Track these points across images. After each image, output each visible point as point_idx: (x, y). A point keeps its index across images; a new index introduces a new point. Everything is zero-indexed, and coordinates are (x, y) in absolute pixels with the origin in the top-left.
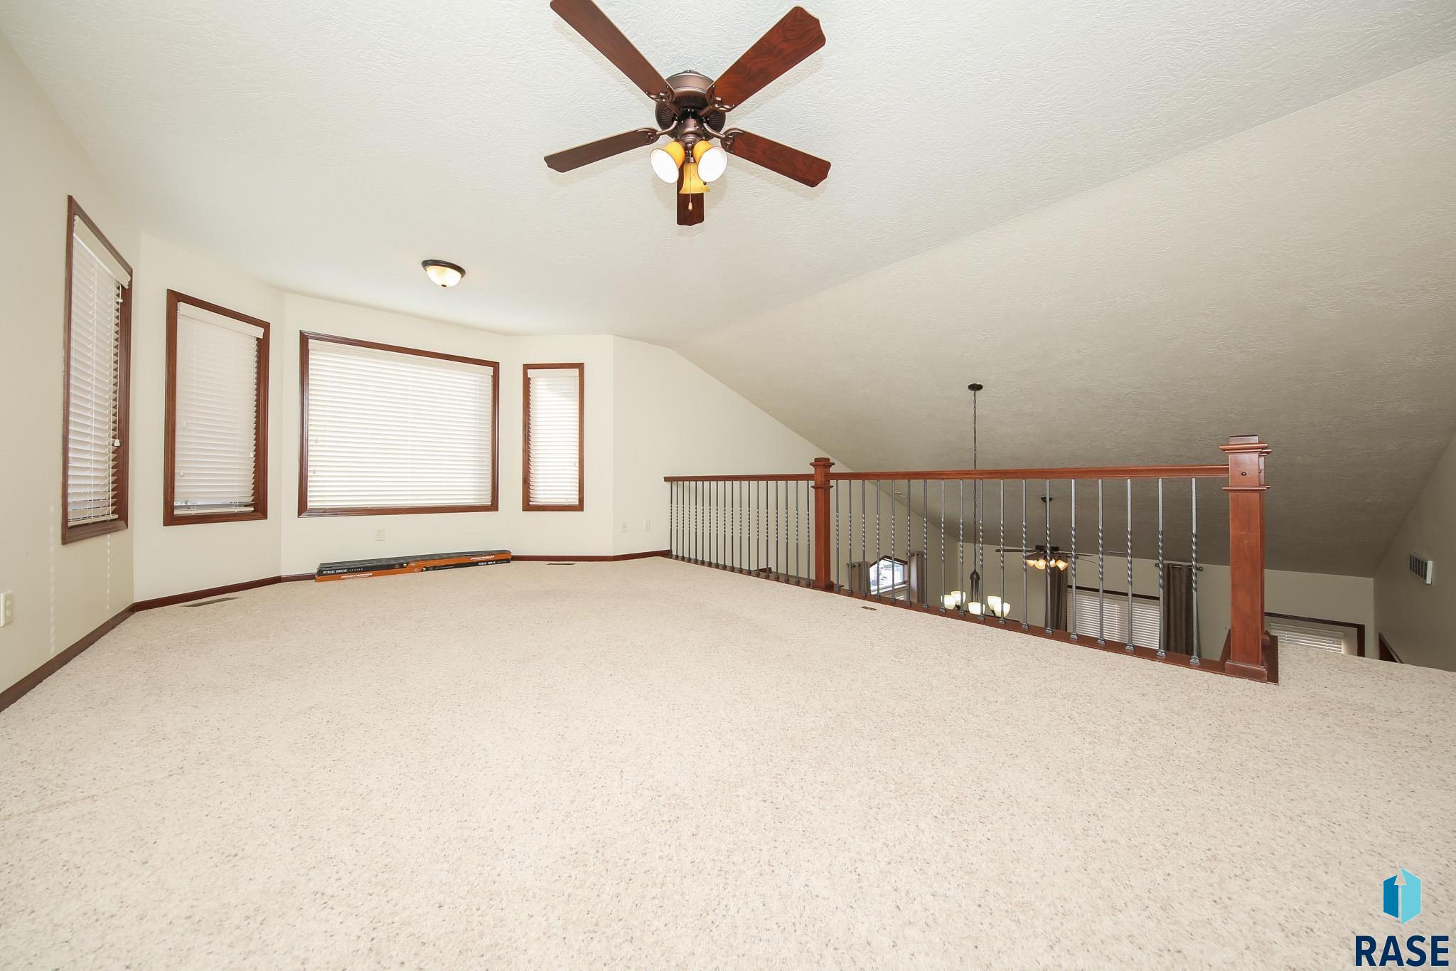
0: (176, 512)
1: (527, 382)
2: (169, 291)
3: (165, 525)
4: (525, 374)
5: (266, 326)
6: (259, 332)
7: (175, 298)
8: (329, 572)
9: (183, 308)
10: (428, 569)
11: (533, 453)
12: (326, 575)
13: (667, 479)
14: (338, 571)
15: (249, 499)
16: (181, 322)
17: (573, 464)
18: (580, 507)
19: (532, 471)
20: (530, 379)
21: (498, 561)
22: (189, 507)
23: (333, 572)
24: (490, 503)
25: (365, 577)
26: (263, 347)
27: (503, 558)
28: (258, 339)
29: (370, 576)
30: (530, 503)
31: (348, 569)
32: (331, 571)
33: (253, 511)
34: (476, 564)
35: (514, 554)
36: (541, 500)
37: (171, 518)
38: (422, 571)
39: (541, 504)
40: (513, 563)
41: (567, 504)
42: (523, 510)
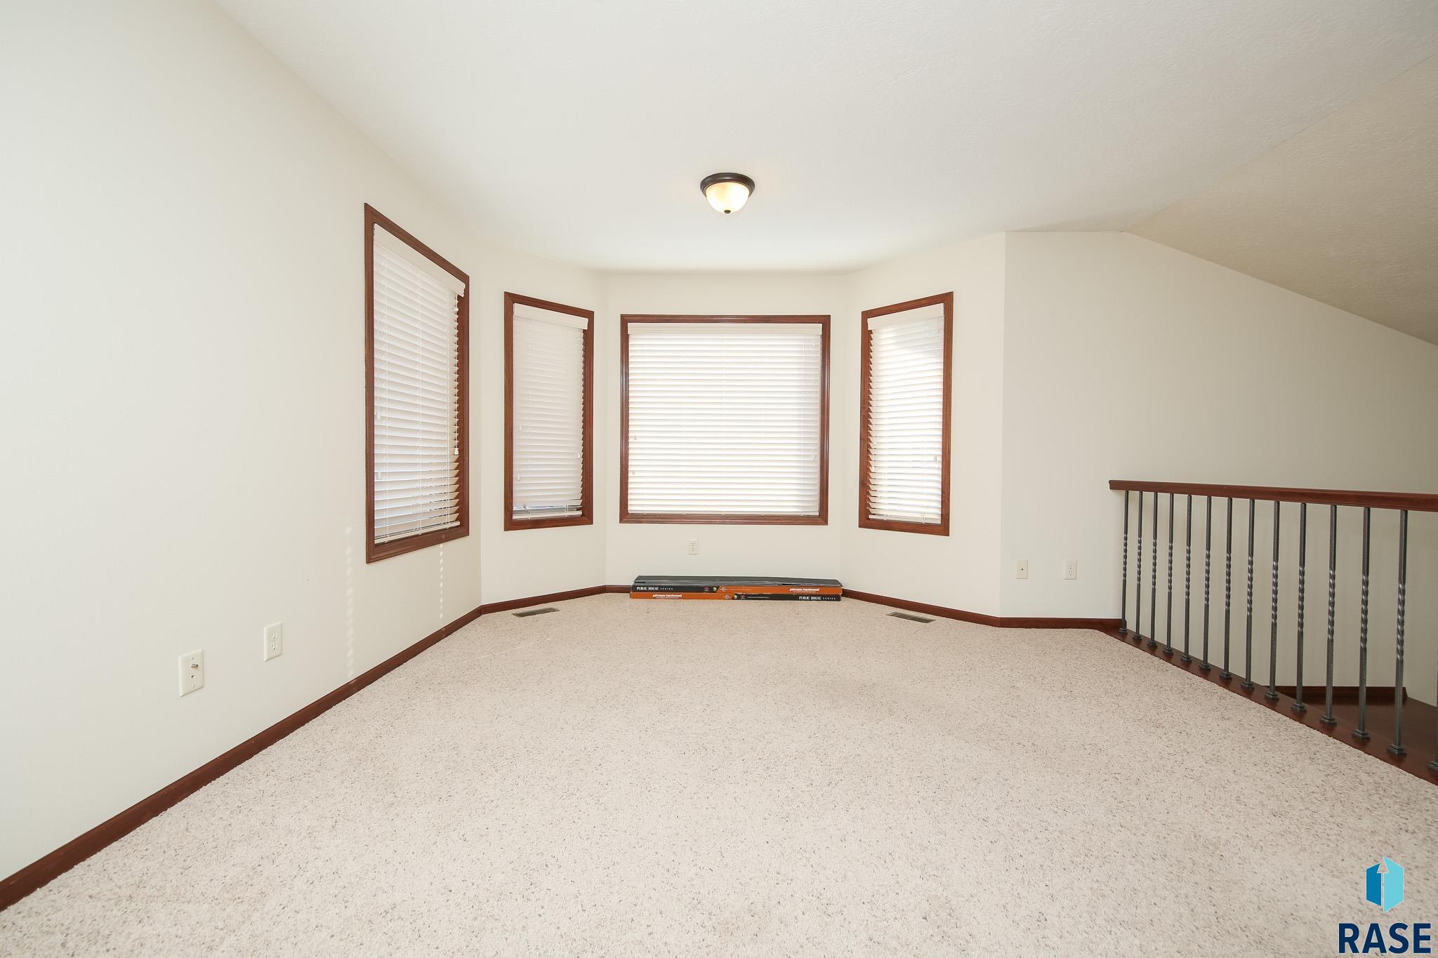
0: (515, 517)
1: (867, 336)
2: (505, 292)
3: (505, 530)
4: (864, 325)
5: (589, 315)
6: (583, 323)
7: (512, 299)
8: (642, 588)
9: (518, 308)
10: (739, 597)
11: (874, 442)
12: (639, 591)
13: (1115, 485)
14: (650, 588)
15: (579, 503)
16: (517, 325)
17: (932, 458)
18: (942, 528)
19: (873, 469)
20: (871, 332)
21: (824, 597)
22: (527, 512)
23: (645, 588)
24: (818, 514)
25: (675, 598)
26: (588, 336)
27: (831, 592)
28: (584, 330)
29: (679, 598)
30: (870, 517)
31: (659, 587)
32: (643, 586)
33: (582, 516)
34: (795, 597)
35: (846, 587)
36: (885, 513)
37: (511, 524)
38: (733, 599)
39: (885, 519)
40: (846, 602)
41: (924, 522)
42: (860, 527)
